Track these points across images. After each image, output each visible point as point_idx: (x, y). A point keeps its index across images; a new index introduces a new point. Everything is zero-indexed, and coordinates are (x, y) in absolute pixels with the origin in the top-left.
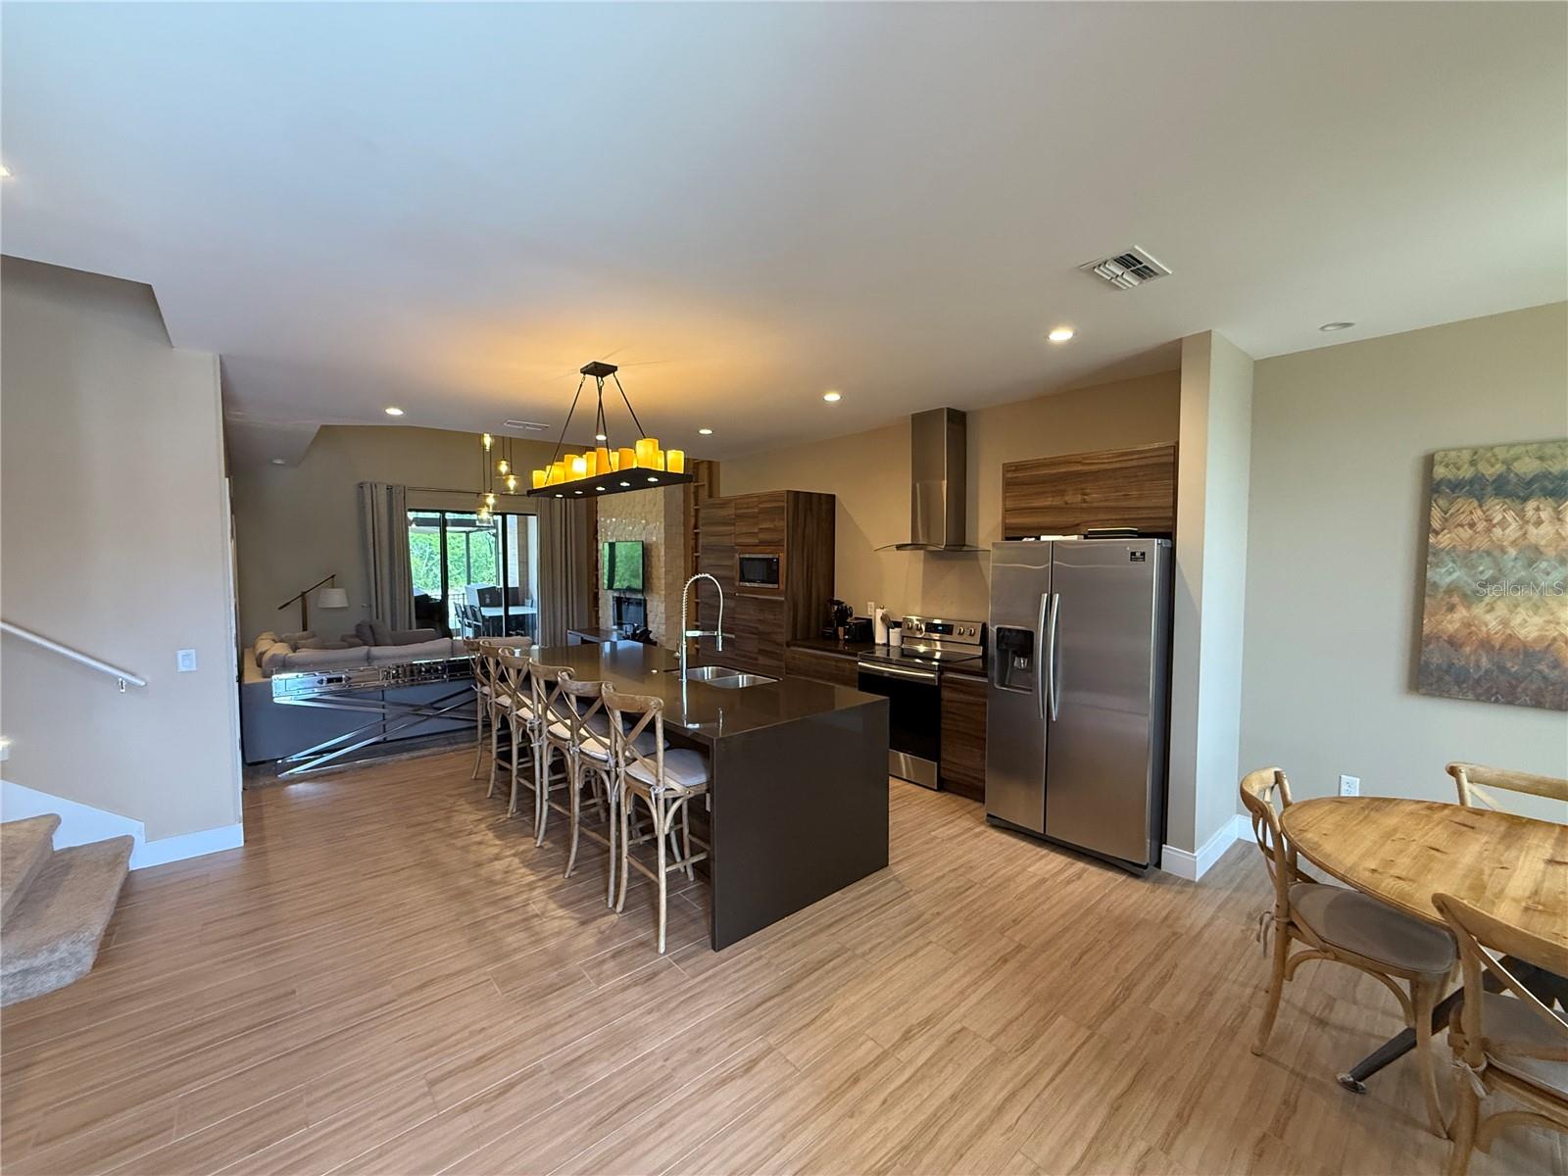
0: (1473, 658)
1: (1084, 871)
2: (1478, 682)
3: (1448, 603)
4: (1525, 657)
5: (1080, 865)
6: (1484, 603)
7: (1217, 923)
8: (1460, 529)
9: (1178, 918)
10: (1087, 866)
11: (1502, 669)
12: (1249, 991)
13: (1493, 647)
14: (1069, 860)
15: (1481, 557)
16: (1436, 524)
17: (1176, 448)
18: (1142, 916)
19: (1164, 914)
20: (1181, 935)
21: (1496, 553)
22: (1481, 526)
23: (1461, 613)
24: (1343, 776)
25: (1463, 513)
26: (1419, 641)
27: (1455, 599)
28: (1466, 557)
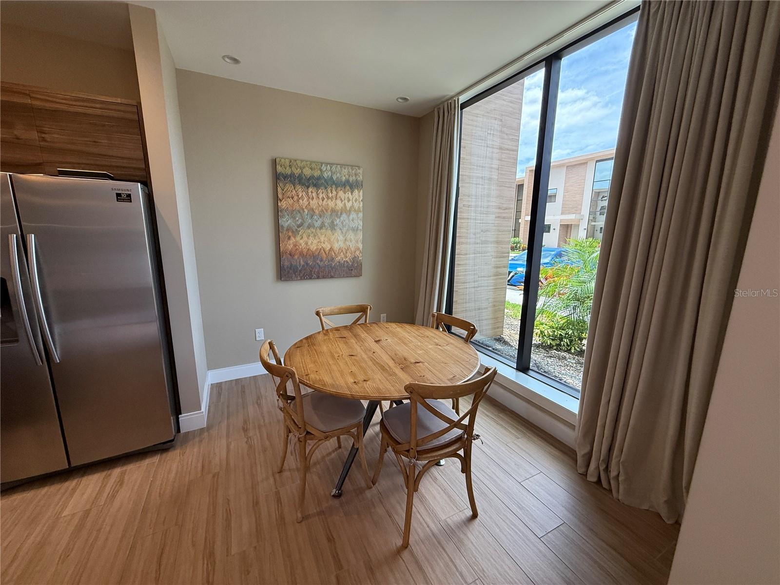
0: (298, 260)
1: (123, 474)
2: (300, 271)
3: (288, 235)
4: (313, 258)
5: (117, 472)
6: (299, 235)
7: (232, 447)
8: (289, 199)
9: (210, 462)
10: (124, 468)
11: (307, 264)
12: (271, 480)
13: (304, 255)
14: (104, 474)
15: (296, 213)
16: (280, 196)
17: (139, 106)
18: (187, 479)
19: (200, 465)
20: (219, 473)
21: (301, 211)
22: (296, 198)
23: (293, 240)
24: (256, 330)
25: (289, 191)
26: (279, 254)
27: (290, 234)
28: (292, 213)
